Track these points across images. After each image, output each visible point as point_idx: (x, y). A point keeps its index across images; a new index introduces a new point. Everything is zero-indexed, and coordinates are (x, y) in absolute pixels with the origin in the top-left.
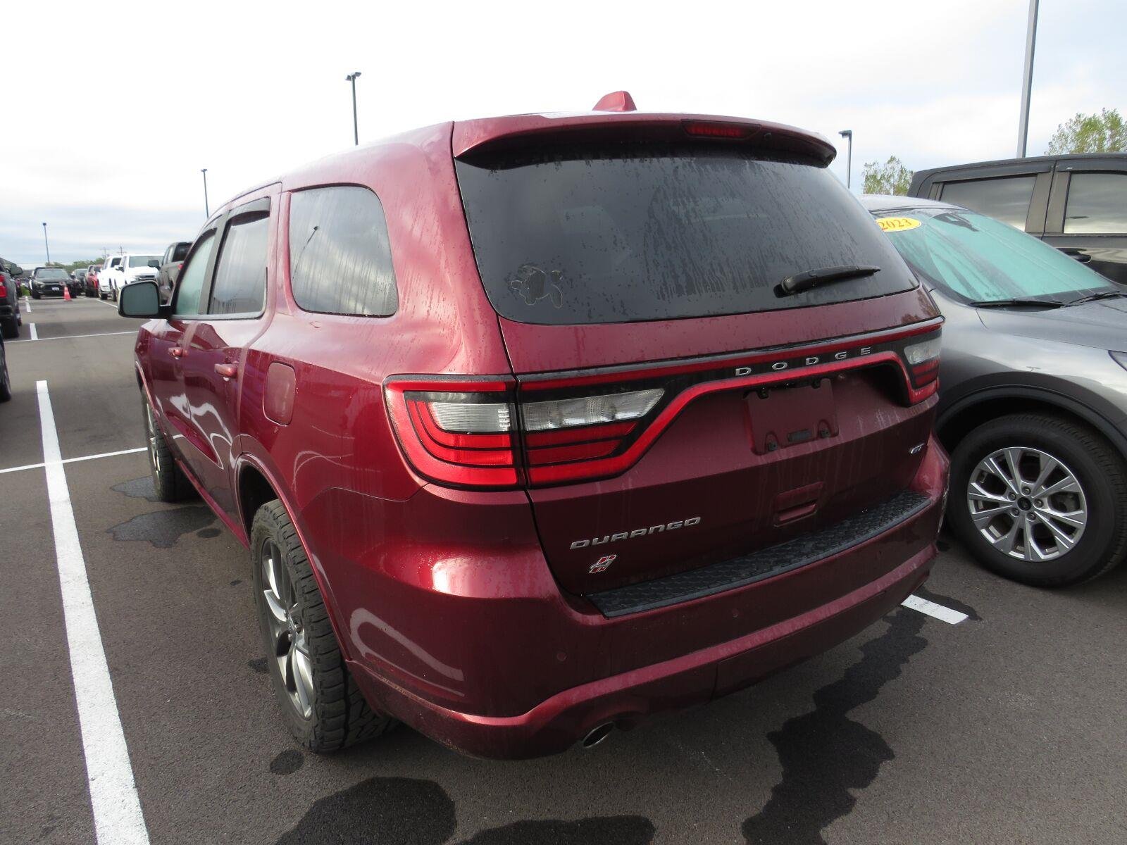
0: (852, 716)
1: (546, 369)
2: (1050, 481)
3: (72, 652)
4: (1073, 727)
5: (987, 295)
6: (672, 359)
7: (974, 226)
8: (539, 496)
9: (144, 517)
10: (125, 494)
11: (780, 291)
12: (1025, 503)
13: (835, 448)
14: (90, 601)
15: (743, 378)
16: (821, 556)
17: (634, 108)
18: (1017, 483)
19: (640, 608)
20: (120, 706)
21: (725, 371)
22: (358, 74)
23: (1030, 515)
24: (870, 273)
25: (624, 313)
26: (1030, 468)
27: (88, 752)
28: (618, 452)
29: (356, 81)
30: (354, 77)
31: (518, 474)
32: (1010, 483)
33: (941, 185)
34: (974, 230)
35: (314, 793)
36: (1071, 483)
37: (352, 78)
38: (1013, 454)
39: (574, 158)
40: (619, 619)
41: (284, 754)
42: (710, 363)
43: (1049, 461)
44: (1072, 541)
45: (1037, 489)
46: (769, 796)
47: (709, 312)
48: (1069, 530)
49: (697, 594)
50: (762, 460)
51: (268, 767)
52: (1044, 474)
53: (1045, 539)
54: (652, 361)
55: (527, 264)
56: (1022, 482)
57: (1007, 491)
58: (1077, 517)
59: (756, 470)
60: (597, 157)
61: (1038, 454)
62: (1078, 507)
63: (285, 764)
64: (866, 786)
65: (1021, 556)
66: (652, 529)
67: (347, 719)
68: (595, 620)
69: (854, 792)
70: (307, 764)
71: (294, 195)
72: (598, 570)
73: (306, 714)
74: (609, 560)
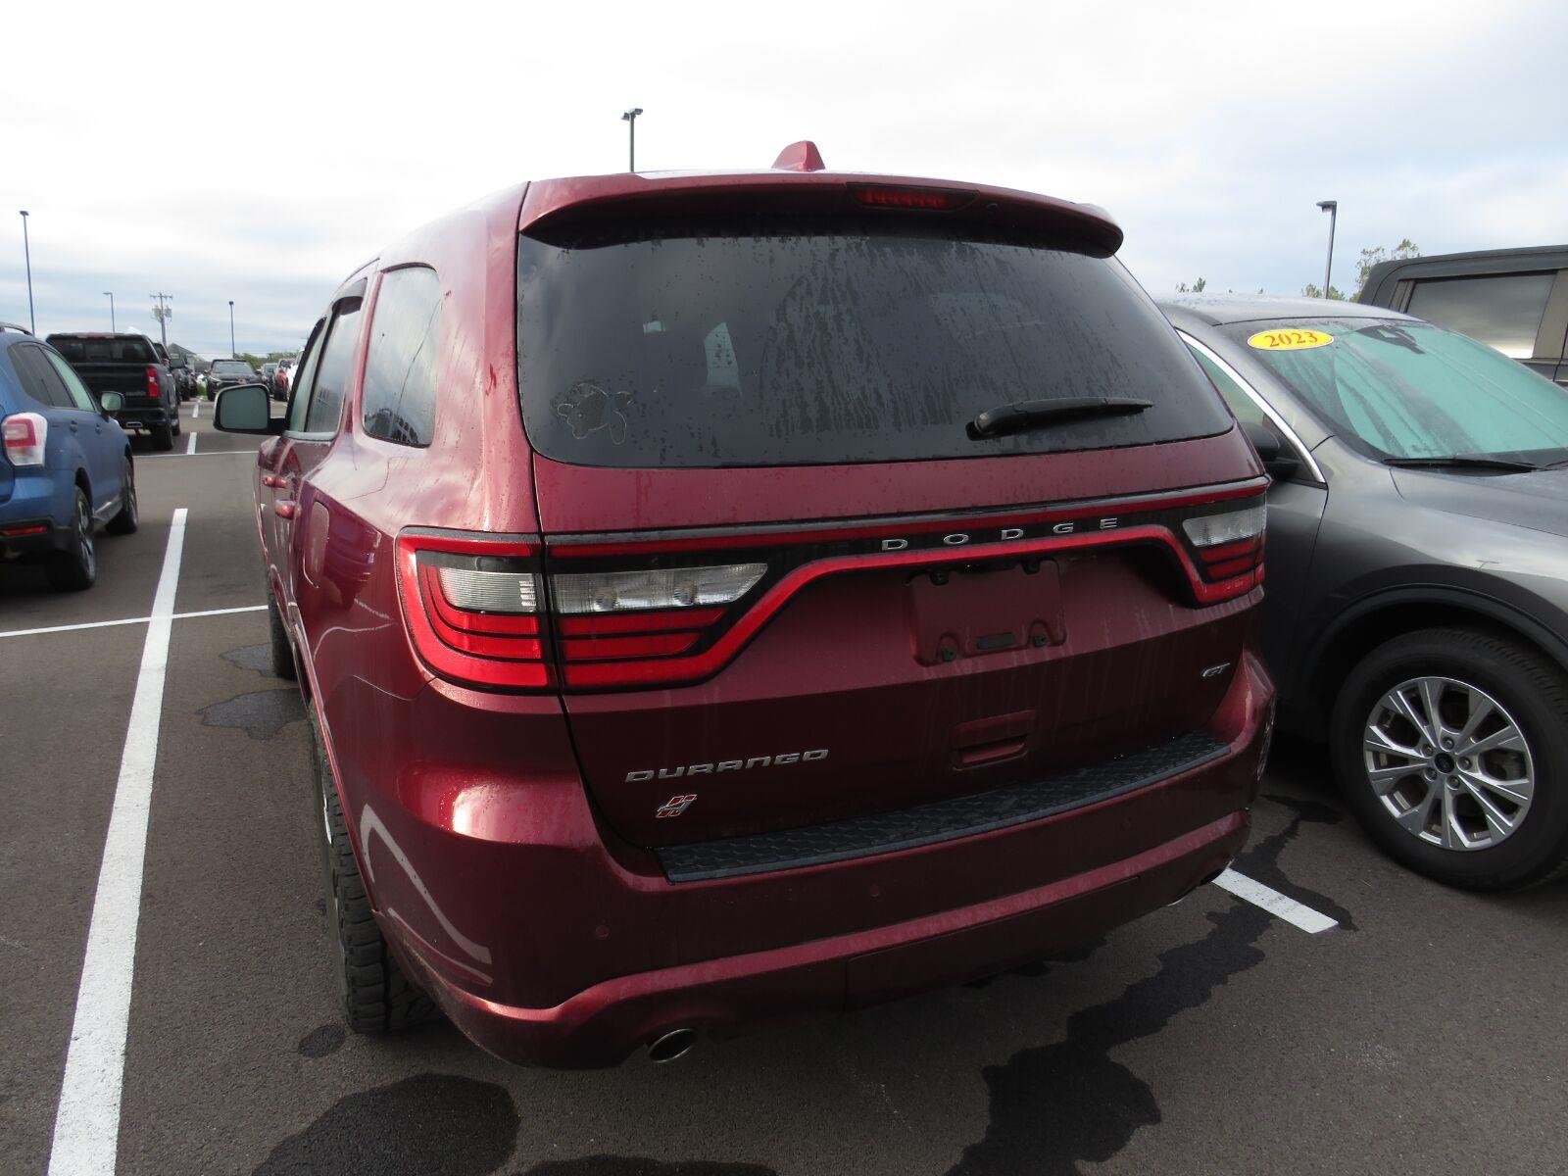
0: (1117, 1055)
1: (587, 529)
2: (1483, 731)
3: (104, 869)
4: (1449, 1104)
5: (1415, 448)
6: (779, 522)
7: (1420, 346)
8: (577, 705)
9: (248, 697)
10: (235, 663)
11: (974, 432)
12: (1445, 762)
13: (1056, 663)
14: (147, 803)
15: (893, 554)
16: (1022, 818)
17: (821, 166)
18: (1435, 730)
19: (721, 872)
20: (140, 946)
21: (865, 542)
22: (639, 111)
23: (1453, 780)
24: (1136, 409)
25: (715, 454)
26: (1454, 709)
27: (80, 1003)
28: (696, 650)
29: (635, 120)
30: (633, 115)
31: (549, 674)
32: (1424, 730)
33: (1411, 283)
34: (1419, 352)
35: (343, 1086)
36: (1512, 737)
37: (631, 116)
38: (1430, 688)
39: (681, 235)
40: (689, 886)
41: (323, 1030)
42: (839, 530)
43: (1482, 701)
44: (1510, 825)
45: (1464, 742)
47: (848, 456)
48: (1508, 807)
49: (813, 859)
50: (929, 674)
51: (297, 1045)
52: (1475, 719)
53: (1472, 818)
54: (748, 524)
55: (585, 382)
56: (1442, 730)
57: (1421, 743)
58: (1520, 788)
59: (921, 686)
60: (715, 234)
61: (1468, 689)
62: (1523, 774)
63: (319, 1043)
64: (1104, 1159)
65: (1436, 840)
66: (751, 761)
67: (387, 989)
68: (653, 884)
69: (1084, 1167)
70: (347, 1046)
71: (387, 276)
72: (670, 814)
74: (685, 801)
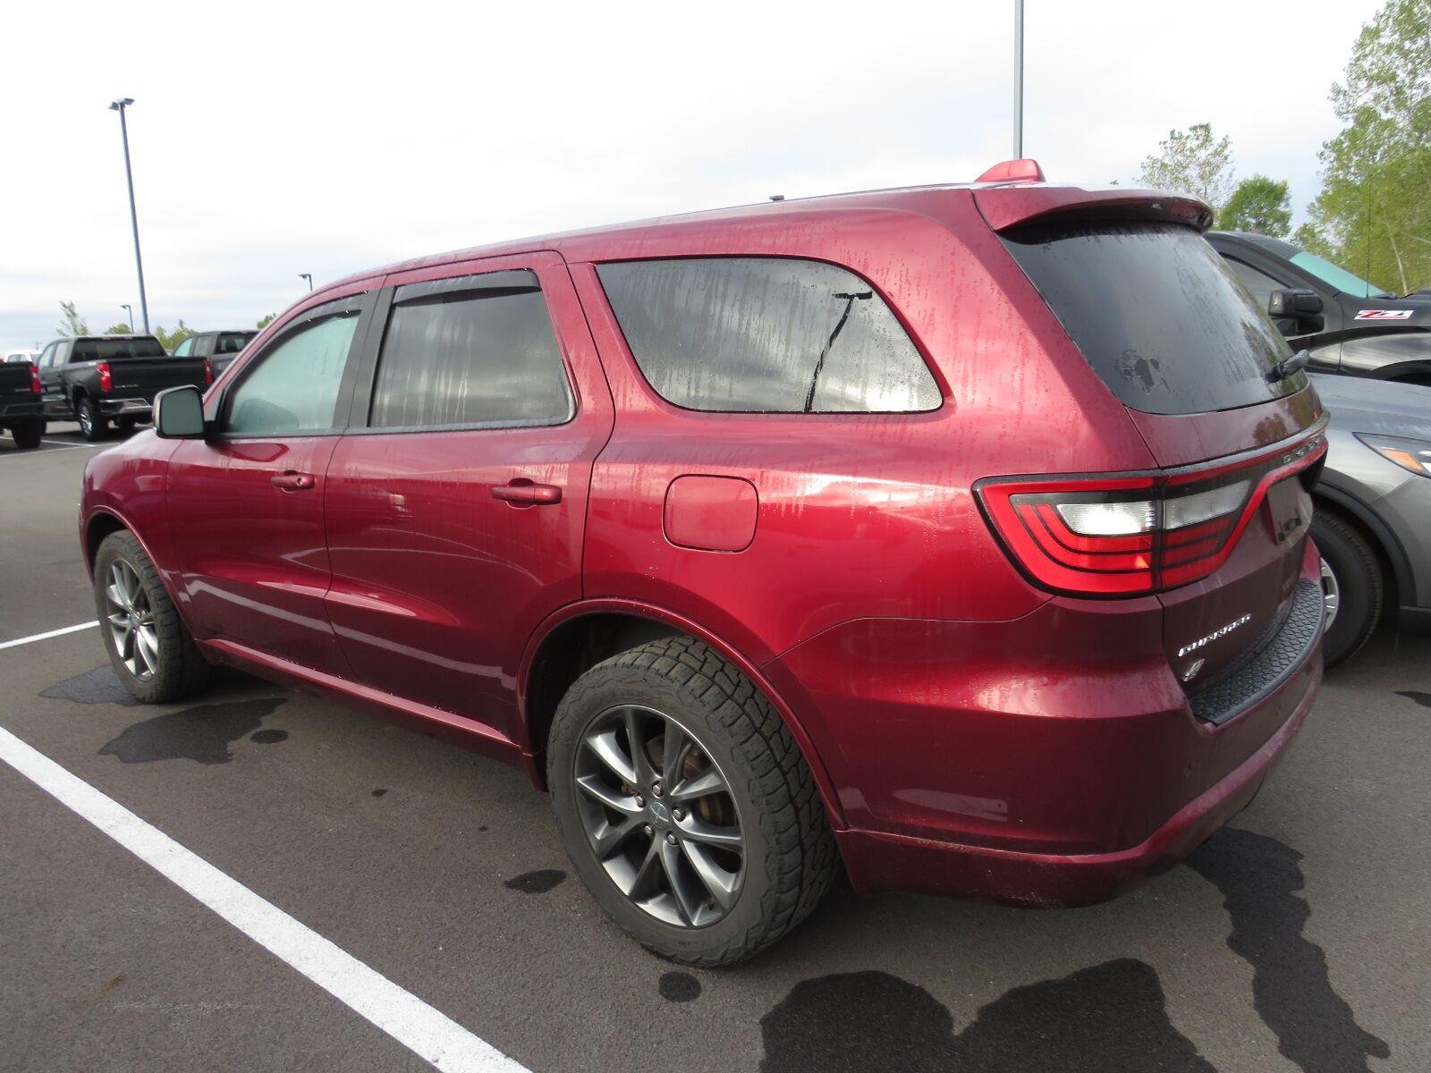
1: (1185, 462)
8: (1169, 599)
14: (177, 845)
19: (1233, 712)
22: (129, 101)
29: (125, 110)
30: (122, 105)
35: (747, 1013)
37: (120, 106)
41: (666, 979)
46: (1227, 914)
54: (1245, 451)
62: (1329, 592)
63: (677, 988)
64: (1302, 887)
68: (1210, 728)
69: (1301, 894)
70: (709, 989)
71: (602, 267)
72: (1191, 677)
73: (695, 923)
74: (1199, 665)
